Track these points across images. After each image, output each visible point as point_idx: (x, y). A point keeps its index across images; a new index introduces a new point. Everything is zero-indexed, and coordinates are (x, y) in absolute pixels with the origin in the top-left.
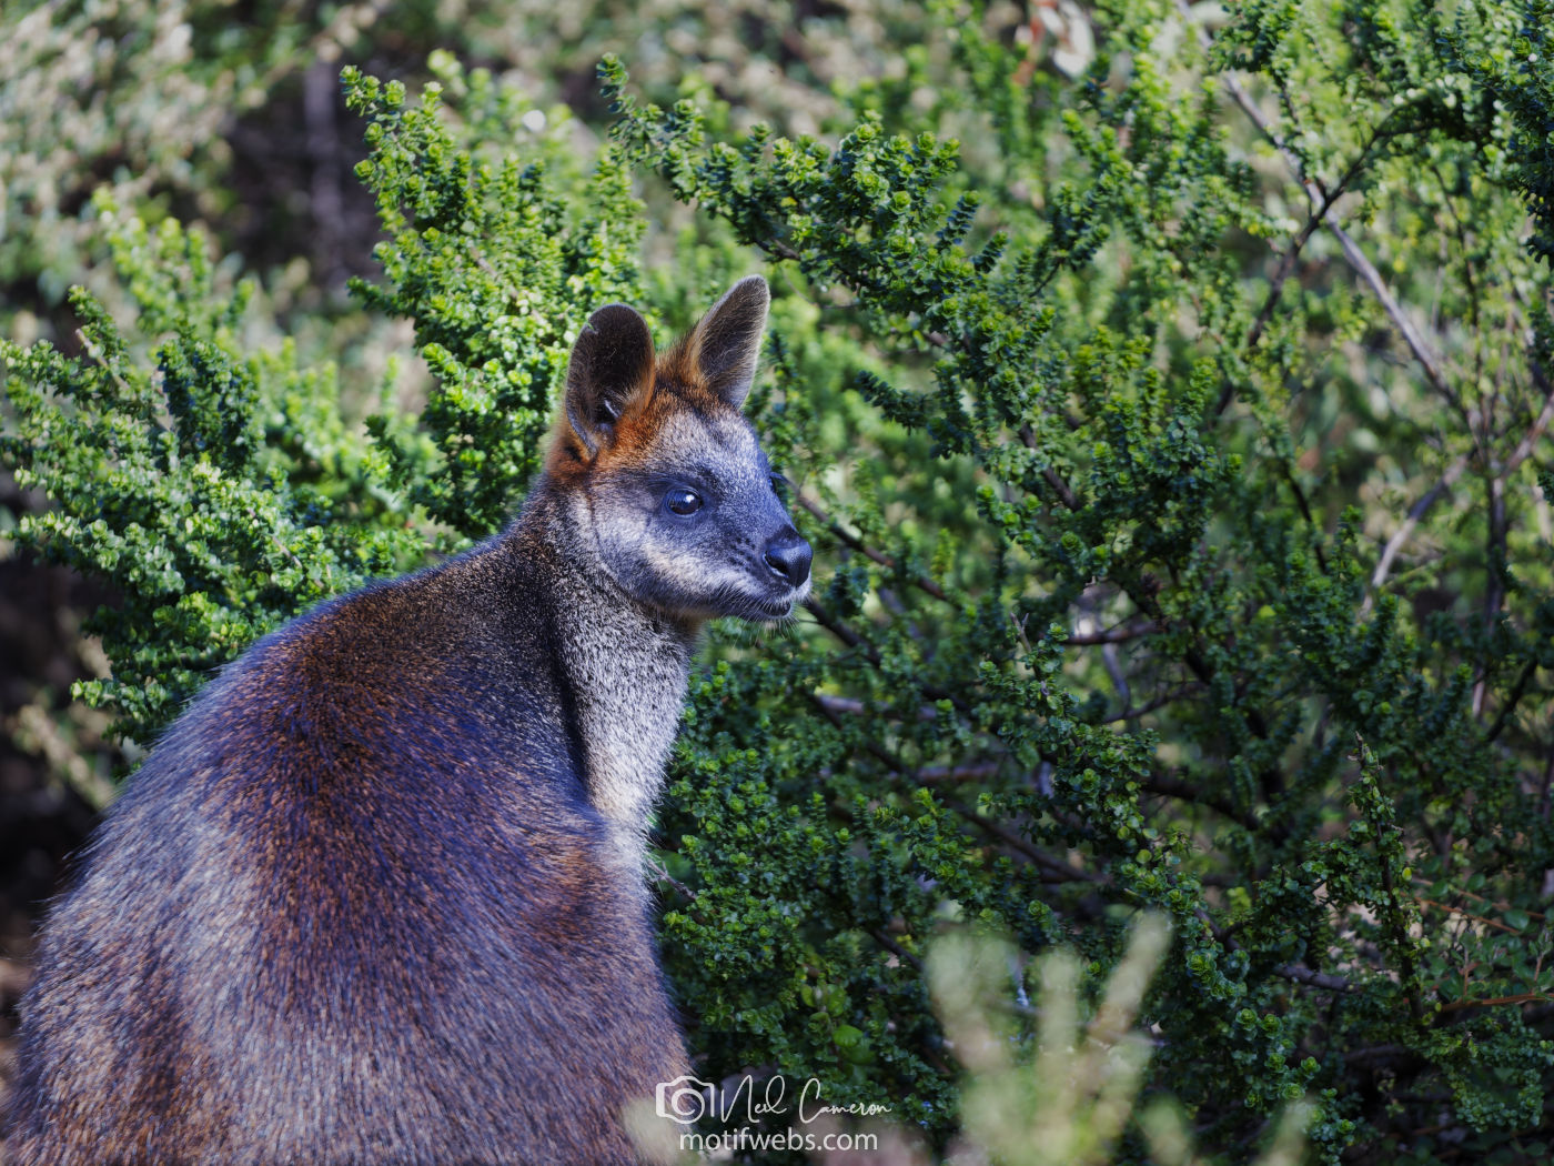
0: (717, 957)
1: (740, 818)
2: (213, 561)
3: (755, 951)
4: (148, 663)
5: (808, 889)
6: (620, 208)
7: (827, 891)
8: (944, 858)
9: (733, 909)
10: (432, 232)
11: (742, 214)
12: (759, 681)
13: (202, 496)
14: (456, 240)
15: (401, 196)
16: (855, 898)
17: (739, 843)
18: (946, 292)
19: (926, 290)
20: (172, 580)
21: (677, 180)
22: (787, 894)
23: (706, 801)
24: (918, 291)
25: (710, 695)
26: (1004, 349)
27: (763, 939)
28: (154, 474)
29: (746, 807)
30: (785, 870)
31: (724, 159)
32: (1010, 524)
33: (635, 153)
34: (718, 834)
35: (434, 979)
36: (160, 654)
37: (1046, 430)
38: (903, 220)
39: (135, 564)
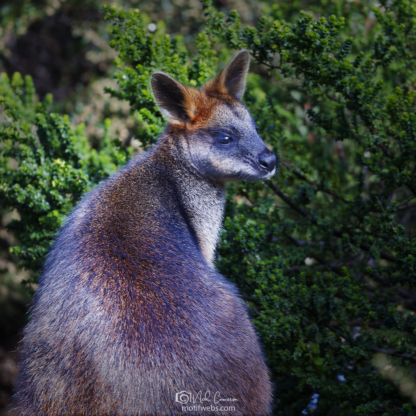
0: (270, 336)
1: (274, 283)
2: (61, 197)
3: (284, 333)
4: (35, 239)
5: (301, 309)
6: (206, 54)
7: (308, 309)
8: (355, 292)
9: (274, 318)
10: (139, 66)
11: (257, 52)
12: (273, 231)
13: (55, 173)
14: (149, 69)
15: (128, 53)
16: (319, 311)
17: (275, 292)
18: (343, 76)
19: (335, 76)
20: (45, 205)
21: (232, 41)
22: (293, 311)
23: (261, 277)
24: (332, 76)
25: (259, 237)
26: (365, 97)
27: (287, 329)
28: (35, 165)
29: (276, 279)
30: (292, 302)
31: (250, 31)
32: (369, 164)
33: (215, 31)
34: (266, 289)
35: (192, 347)
36: (40, 235)
37: (379, 128)
38: (325, 50)
39: (31, 200)
